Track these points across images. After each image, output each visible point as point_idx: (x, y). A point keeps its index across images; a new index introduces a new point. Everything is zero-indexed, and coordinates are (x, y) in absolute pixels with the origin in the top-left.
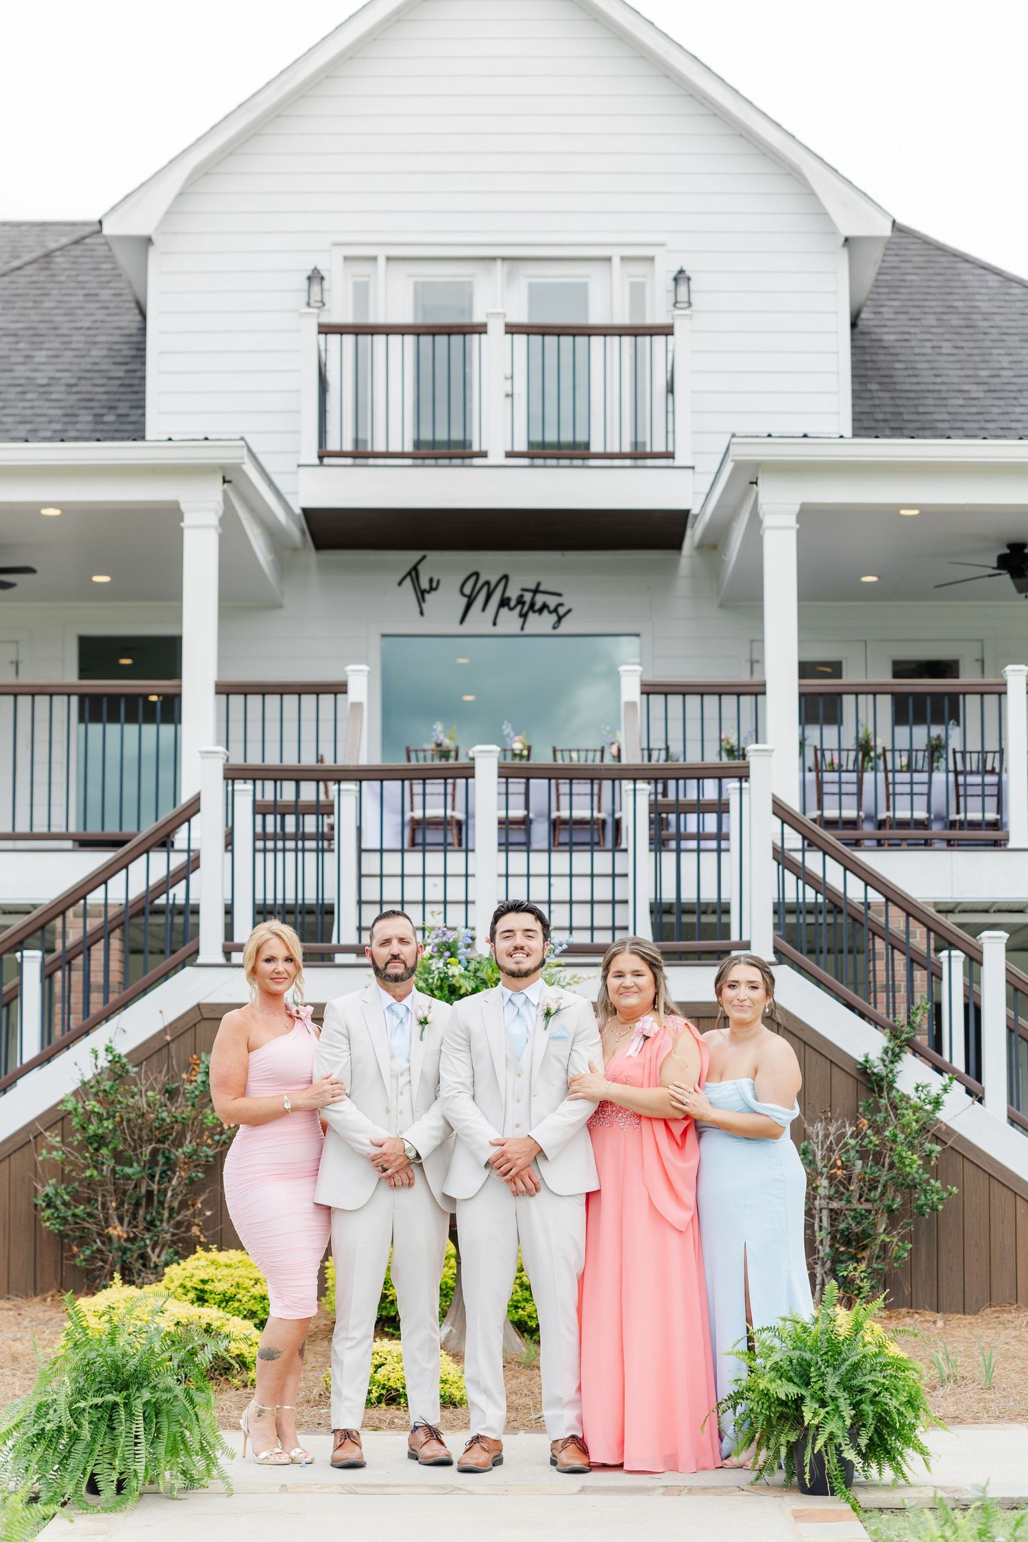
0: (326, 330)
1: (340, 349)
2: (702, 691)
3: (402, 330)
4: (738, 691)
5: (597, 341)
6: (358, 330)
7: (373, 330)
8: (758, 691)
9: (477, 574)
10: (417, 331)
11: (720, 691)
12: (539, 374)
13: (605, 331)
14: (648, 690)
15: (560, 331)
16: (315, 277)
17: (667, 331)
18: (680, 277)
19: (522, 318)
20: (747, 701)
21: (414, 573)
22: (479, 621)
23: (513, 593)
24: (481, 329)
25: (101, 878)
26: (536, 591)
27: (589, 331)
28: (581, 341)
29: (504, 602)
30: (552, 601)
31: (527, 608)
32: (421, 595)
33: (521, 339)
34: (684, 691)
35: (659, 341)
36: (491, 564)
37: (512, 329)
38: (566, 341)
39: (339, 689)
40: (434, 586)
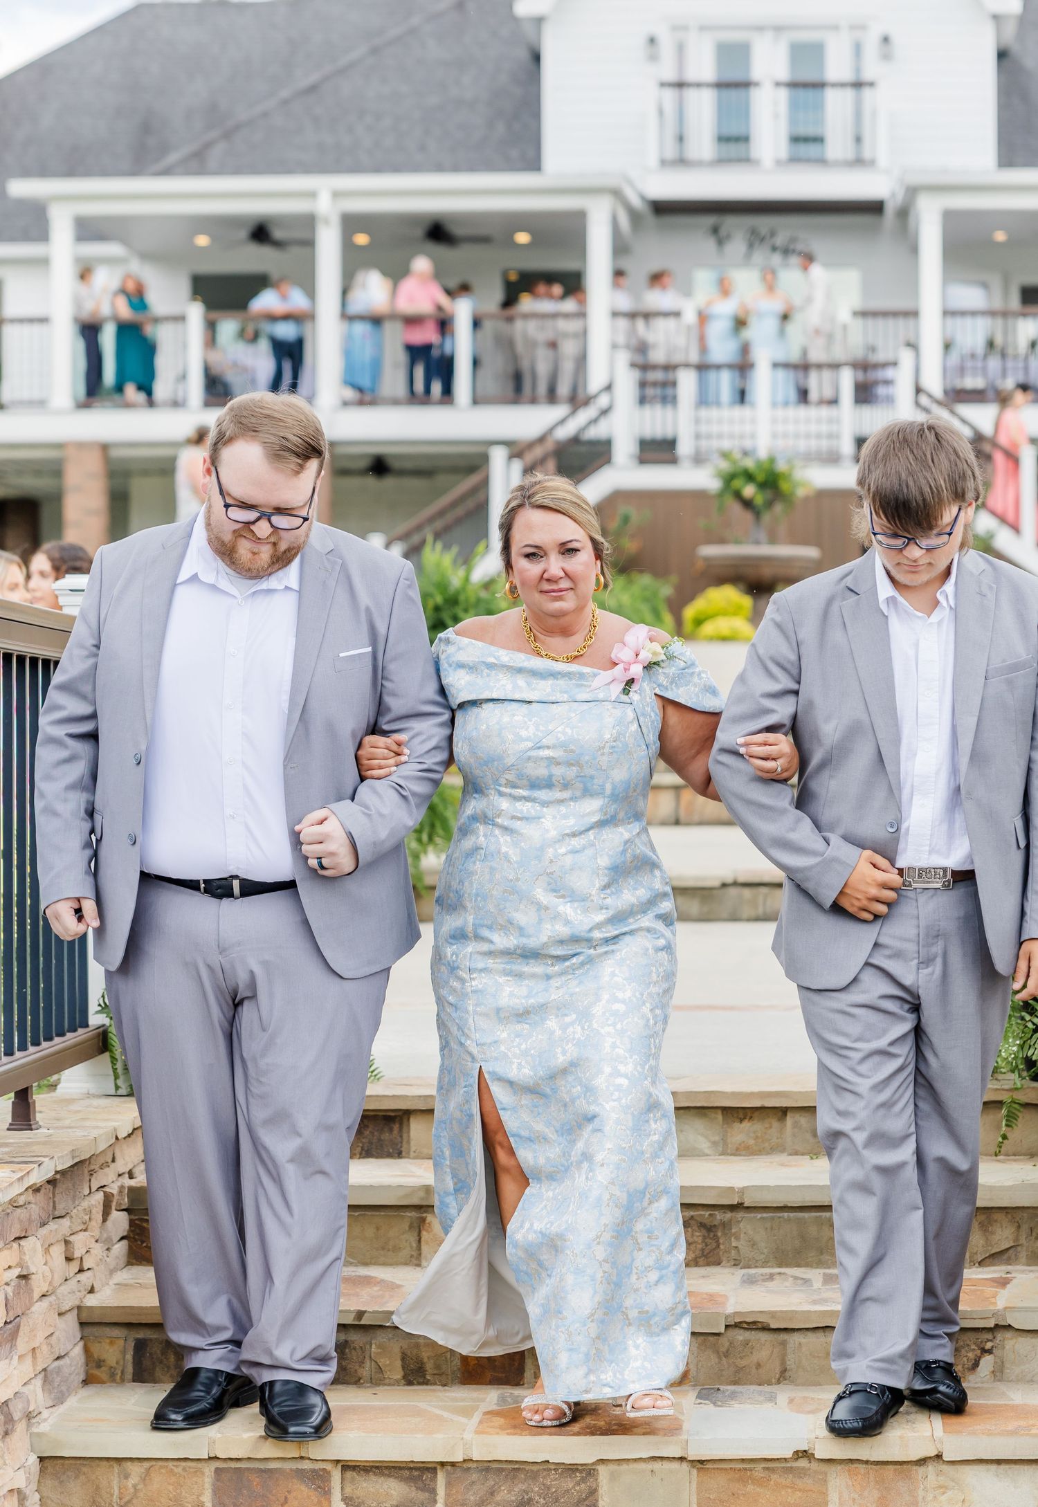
0: (663, 85)
1: (669, 95)
2: (885, 314)
3: (707, 85)
4: (905, 314)
5: (830, 93)
6: (680, 85)
7: (688, 85)
8: (915, 313)
9: (753, 231)
10: (719, 85)
11: (895, 314)
12: (794, 106)
13: (834, 85)
14: (855, 313)
15: (805, 85)
16: (652, 41)
17: (871, 84)
18: (886, 40)
19: (783, 74)
20: (911, 322)
21: (716, 230)
22: (757, 256)
23: (778, 241)
24: (757, 84)
25: (562, 422)
26: (793, 240)
27: (823, 85)
28: (819, 91)
29: (774, 249)
31: (786, 252)
32: (720, 242)
33: (783, 94)
34: (875, 314)
35: (867, 93)
36: (764, 223)
37: (778, 84)
38: (809, 92)
39: (677, 314)
40: (728, 237)
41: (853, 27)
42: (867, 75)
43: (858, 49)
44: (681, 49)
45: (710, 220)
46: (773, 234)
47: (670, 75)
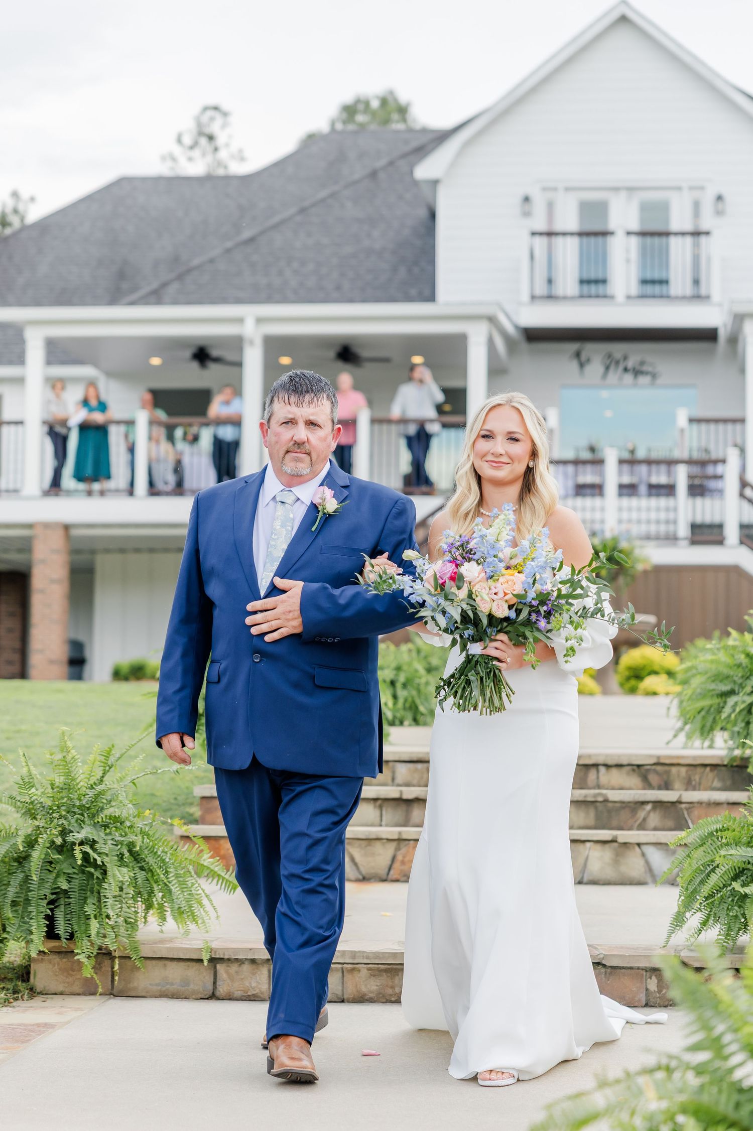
0: (533, 234)
1: (540, 243)
2: (717, 421)
3: (572, 234)
4: (734, 421)
5: (673, 240)
6: (550, 234)
7: (557, 234)
8: (742, 421)
9: (610, 356)
10: (581, 234)
11: (725, 421)
12: (644, 252)
13: (676, 234)
14: (691, 420)
15: (652, 234)
16: (527, 199)
17: (707, 233)
18: (720, 198)
19: (635, 226)
20: (738, 426)
21: (578, 355)
22: (613, 377)
23: (630, 364)
24: (612, 233)
26: (642, 363)
27: (667, 234)
28: (664, 239)
29: (626, 370)
30: (650, 369)
31: (637, 373)
32: (582, 365)
33: (635, 241)
34: (708, 421)
35: (703, 239)
36: (618, 349)
37: (629, 233)
38: (656, 240)
40: (588, 360)
41: (691, 188)
42: (704, 227)
43: (697, 206)
44: (550, 206)
45: (573, 347)
46: (625, 358)
47: (541, 226)
